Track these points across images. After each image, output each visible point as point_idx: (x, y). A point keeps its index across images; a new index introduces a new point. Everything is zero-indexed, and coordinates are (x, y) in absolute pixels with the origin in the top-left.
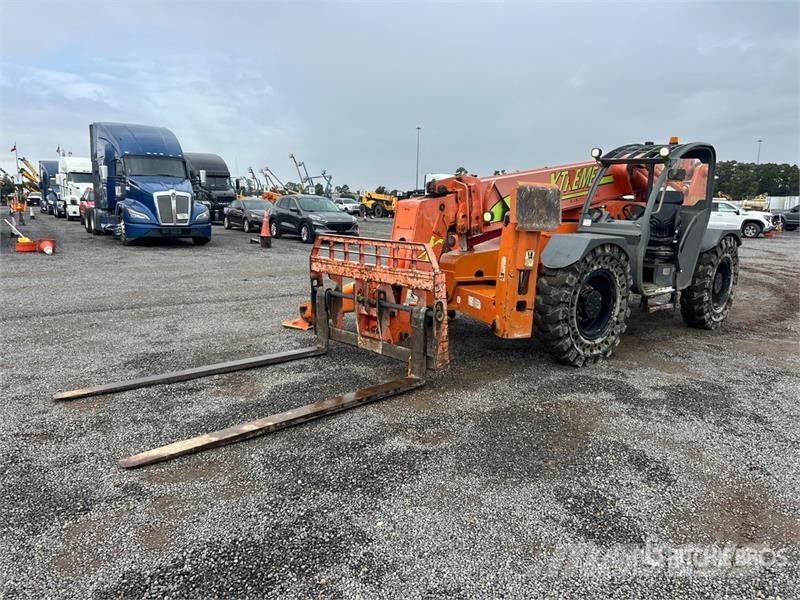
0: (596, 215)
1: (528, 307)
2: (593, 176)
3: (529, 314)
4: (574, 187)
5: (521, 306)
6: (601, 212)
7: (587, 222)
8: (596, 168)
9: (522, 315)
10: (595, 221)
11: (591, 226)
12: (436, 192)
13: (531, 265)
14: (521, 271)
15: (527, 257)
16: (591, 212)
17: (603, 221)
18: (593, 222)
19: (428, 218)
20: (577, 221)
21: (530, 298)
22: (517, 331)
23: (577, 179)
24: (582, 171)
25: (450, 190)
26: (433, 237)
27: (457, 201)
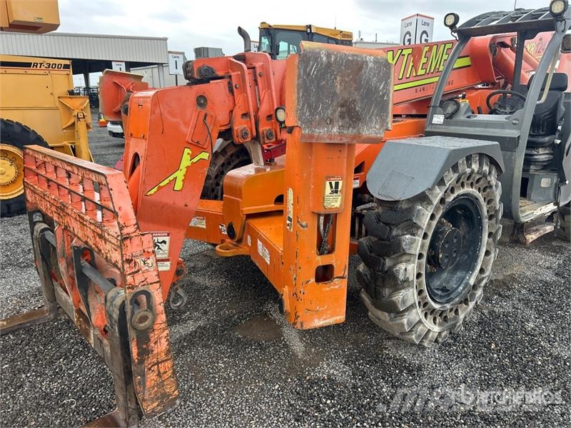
0: (450, 109)
1: (336, 274)
2: (445, 57)
3: (339, 286)
4: (421, 72)
5: (324, 274)
6: (458, 105)
7: (438, 119)
8: (449, 46)
9: (326, 288)
10: (449, 117)
11: (445, 123)
12: (196, 76)
13: (337, 204)
14: (319, 215)
15: (328, 190)
16: (443, 105)
17: (461, 117)
18: (446, 118)
19: (174, 120)
20: (425, 116)
21: (340, 259)
22: (319, 314)
23: (424, 60)
24: (430, 50)
25: (220, 74)
26: (187, 151)
27: (231, 91)
